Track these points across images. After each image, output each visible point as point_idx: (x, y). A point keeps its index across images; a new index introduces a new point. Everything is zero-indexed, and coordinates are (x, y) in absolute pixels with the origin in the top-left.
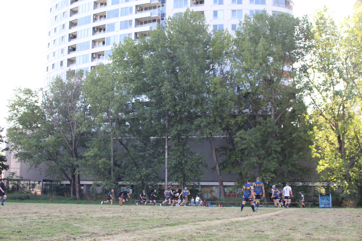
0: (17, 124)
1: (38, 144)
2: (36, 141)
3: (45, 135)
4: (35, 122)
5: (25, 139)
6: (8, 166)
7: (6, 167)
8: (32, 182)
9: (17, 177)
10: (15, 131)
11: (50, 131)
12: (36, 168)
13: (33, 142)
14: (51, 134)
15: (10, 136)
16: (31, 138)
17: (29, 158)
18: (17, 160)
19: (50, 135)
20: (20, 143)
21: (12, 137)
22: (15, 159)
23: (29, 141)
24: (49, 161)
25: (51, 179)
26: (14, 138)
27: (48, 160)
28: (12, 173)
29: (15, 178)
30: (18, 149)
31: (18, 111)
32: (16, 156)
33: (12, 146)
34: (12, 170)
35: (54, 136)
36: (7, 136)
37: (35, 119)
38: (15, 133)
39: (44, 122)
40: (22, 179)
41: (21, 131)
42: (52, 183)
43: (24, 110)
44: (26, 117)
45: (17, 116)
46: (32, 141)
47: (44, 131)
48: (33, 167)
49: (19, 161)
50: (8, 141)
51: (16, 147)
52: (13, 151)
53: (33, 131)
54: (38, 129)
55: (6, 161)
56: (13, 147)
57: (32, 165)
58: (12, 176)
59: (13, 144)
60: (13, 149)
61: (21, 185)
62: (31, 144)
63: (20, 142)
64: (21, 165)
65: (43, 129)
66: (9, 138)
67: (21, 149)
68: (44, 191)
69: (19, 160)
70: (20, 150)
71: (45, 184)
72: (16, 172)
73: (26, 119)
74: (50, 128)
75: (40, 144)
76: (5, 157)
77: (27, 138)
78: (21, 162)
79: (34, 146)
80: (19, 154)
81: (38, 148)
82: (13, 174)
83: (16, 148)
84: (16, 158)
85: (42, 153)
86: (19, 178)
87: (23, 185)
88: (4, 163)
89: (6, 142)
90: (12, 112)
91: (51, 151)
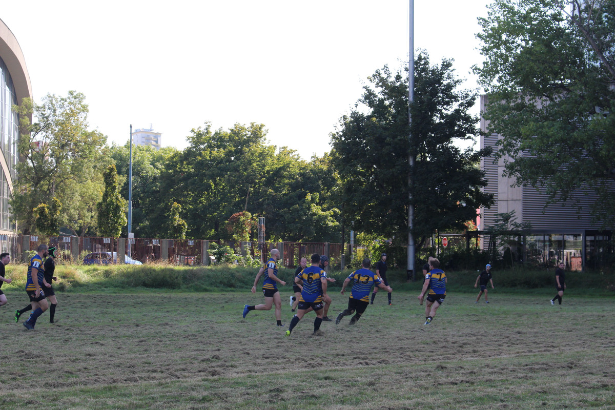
0: (507, 83)
1: (568, 134)
2: (561, 128)
3: (586, 111)
4: (556, 75)
5: (532, 123)
6: (491, 196)
7: (488, 200)
8: (554, 237)
9: (516, 225)
10: (504, 102)
11: (597, 98)
12: (565, 200)
13: (554, 130)
14: (601, 105)
15: (492, 118)
16: (546, 118)
17: (546, 174)
18: (513, 179)
19: (597, 109)
20: (519, 135)
21: (498, 119)
22: (509, 177)
23: (542, 127)
24: (599, 181)
25: (608, 228)
26: (503, 121)
27: (595, 176)
28: (501, 215)
29: (510, 227)
30: (516, 152)
31: (509, 49)
32: (511, 169)
33: (499, 143)
34: (502, 208)
35: (610, 111)
36: (485, 116)
37: (556, 67)
38: (504, 109)
39: (582, 75)
40: (528, 230)
41: (519, 101)
42: (609, 239)
43: (523, 44)
44: (531, 64)
45: (506, 60)
46: (549, 128)
47: (582, 97)
48: (558, 196)
49: (518, 182)
50: (487, 131)
51: (510, 144)
52: (503, 158)
53: (552, 99)
54: (565, 92)
55: (484, 184)
56: (500, 147)
57: (555, 193)
58: (504, 225)
59: (500, 137)
60: (501, 151)
61: (527, 246)
62: (548, 137)
63: (519, 132)
64: (525, 193)
65: (578, 92)
66: (489, 122)
67: (523, 149)
68: (590, 262)
69: (518, 179)
70: (520, 154)
71: (591, 241)
72: (513, 212)
73: (531, 68)
74: (598, 88)
75: (571, 134)
76: (482, 174)
77: (536, 120)
78: (525, 185)
79: (556, 141)
80: (520, 165)
81: (567, 144)
82: (506, 218)
83: (508, 147)
84: (511, 174)
85: (578, 158)
86: (520, 229)
87: (532, 245)
88: (482, 190)
89: (482, 134)
90: (495, 50)
91: (604, 153)
